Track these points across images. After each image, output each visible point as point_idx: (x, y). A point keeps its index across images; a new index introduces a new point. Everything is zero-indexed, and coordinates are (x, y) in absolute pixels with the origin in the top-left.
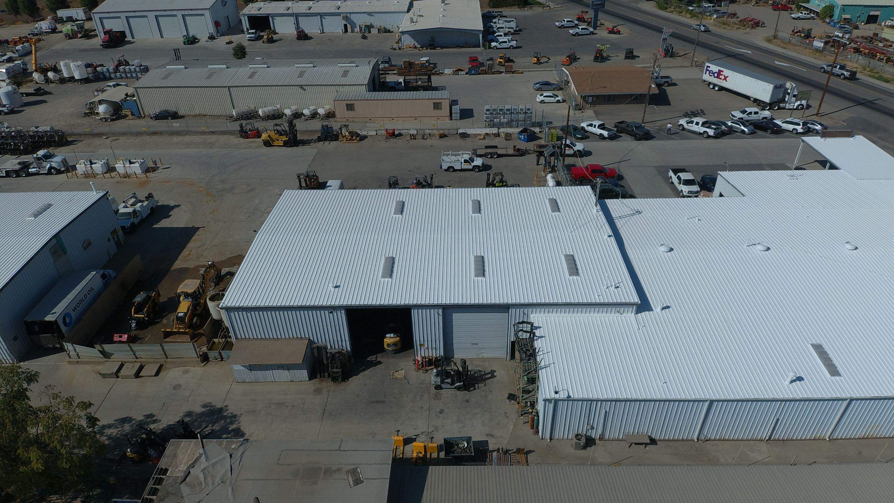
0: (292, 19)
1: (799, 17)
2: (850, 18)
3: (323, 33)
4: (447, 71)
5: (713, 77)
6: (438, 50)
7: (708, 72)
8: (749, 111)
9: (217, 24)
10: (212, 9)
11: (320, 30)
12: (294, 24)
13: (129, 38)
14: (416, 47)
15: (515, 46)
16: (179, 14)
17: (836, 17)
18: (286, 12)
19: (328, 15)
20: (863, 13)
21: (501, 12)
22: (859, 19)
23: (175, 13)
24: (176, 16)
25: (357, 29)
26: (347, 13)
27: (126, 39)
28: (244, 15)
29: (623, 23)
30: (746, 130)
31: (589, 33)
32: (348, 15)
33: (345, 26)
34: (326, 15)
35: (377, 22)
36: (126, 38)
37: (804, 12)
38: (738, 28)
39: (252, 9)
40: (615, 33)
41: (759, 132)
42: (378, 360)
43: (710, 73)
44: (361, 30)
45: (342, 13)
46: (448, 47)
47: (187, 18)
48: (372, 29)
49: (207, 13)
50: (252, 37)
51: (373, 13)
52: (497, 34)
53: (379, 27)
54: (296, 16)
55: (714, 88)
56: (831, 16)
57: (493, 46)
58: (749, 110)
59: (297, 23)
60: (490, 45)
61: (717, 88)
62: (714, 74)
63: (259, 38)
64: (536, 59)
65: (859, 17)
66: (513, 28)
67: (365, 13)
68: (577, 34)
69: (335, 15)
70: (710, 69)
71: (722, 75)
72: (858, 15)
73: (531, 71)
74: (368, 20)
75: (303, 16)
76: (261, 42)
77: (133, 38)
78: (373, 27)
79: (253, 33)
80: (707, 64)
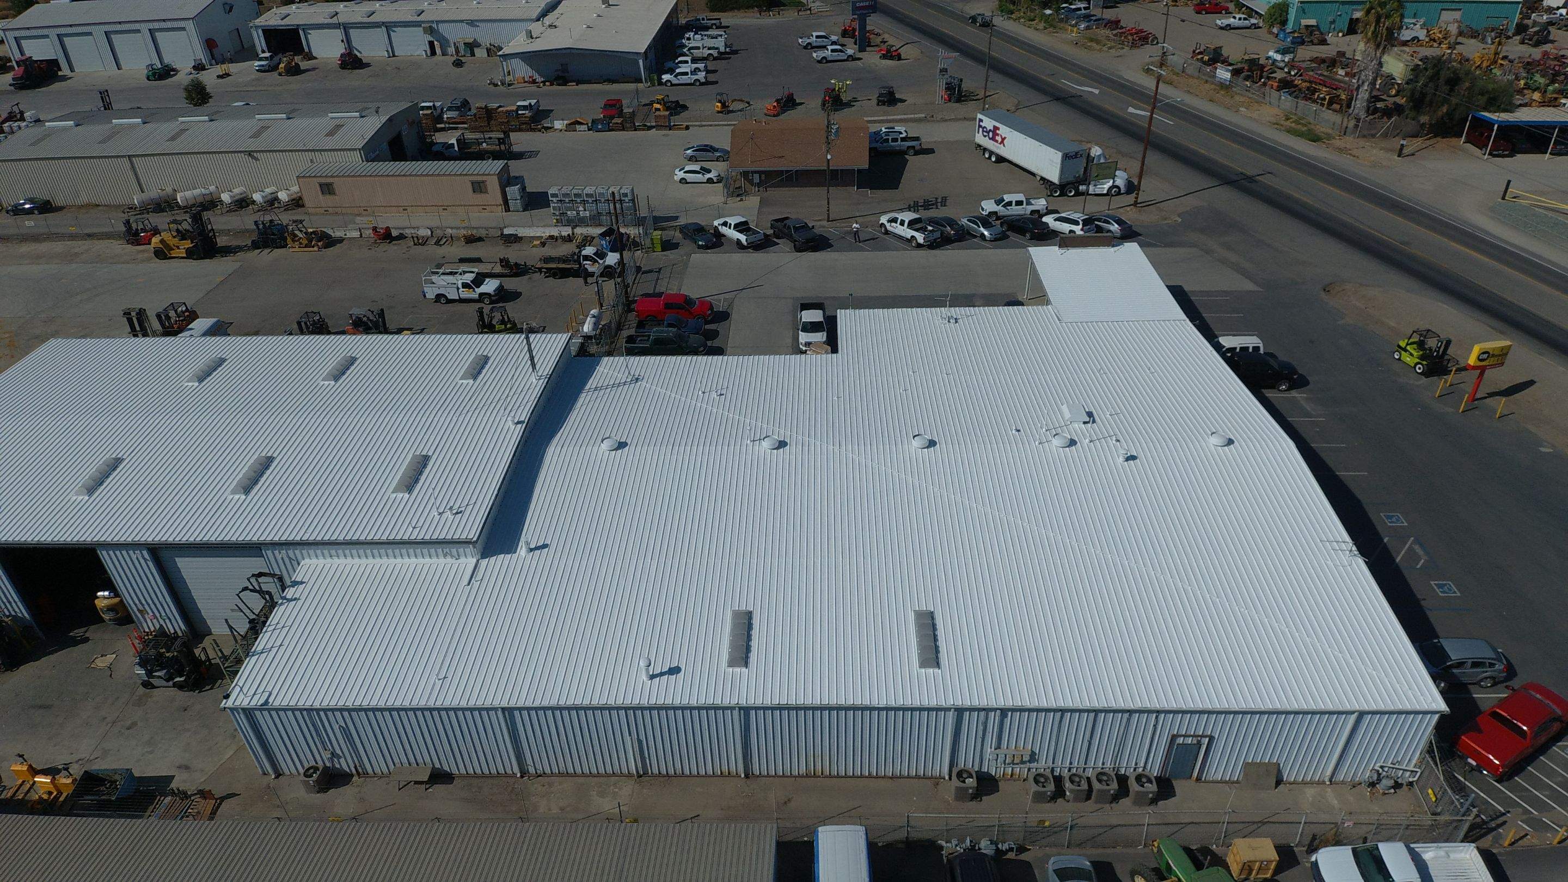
0: (338, 34)
1: (1230, 25)
2: (1316, 24)
3: (394, 56)
4: (558, 125)
5: (987, 138)
6: (572, 87)
7: (981, 129)
8: (1007, 201)
9: (210, 44)
10: (198, 19)
11: (387, 51)
12: (342, 41)
13: (65, 71)
14: (534, 82)
15: (704, 80)
16: (145, 28)
17: (1290, 27)
18: (330, 21)
19: (400, 26)
20: (1339, 15)
21: (719, 19)
22: (1333, 26)
23: (137, 26)
24: (138, 31)
25: (451, 50)
26: (432, 22)
27: (60, 73)
28: (257, 27)
29: (916, 39)
30: (986, 233)
31: (846, 58)
32: (434, 26)
33: (431, 44)
34: (395, 26)
35: (485, 36)
36: (60, 70)
37: (1238, 16)
38: (1110, 48)
39: (274, 18)
40: (891, 58)
41: (1014, 237)
42: (87, 635)
43: (983, 131)
44: (457, 51)
45: (423, 22)
46: (589, 82)
47: (158, 35)
48: (476, 50)
49: (190, 25)
50: (263, 66)
51: (477, 21)
52: (680, 59)
53: (488, 45)
54: (345, 28)
55: (990, 158)
56: (1284, 23)
57: (664, 81)
58: (1007, 198)
59: (348, 40)
60: (660, 79)
61: (993, 159)
62: (988, 132)
63: (273, 68)
64: (719, 105)
65: (1333, 22)
66: (717, 48)
67: (462, 21)
68: (824, 60)
69: (409, 26)
70: (983, 124)
71: (998, 135)
72: (1330, 19)
73: (705, 126)
74: (469, 34)
75: (358, 28)
76: (275, 74)
77: (72, 70)
78: (479, 45)
79: (266, 58)
80: (980, 116)
